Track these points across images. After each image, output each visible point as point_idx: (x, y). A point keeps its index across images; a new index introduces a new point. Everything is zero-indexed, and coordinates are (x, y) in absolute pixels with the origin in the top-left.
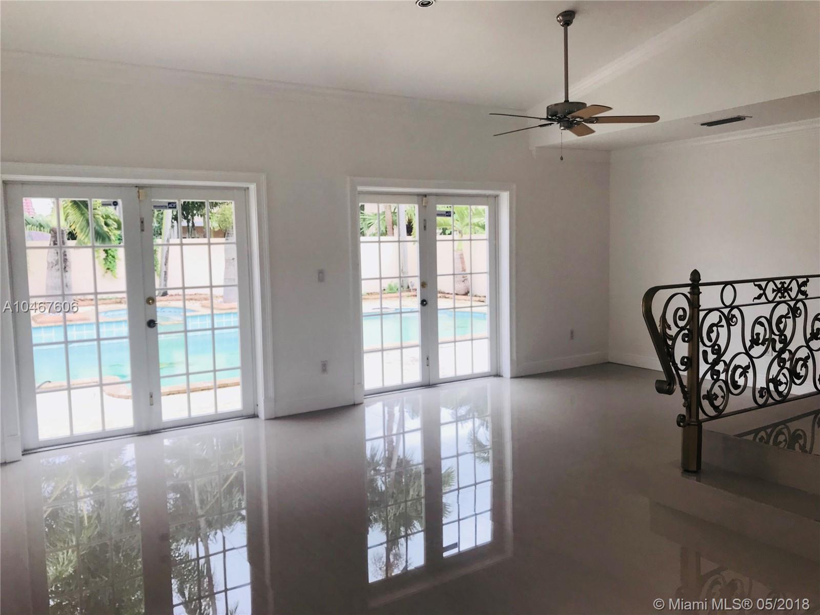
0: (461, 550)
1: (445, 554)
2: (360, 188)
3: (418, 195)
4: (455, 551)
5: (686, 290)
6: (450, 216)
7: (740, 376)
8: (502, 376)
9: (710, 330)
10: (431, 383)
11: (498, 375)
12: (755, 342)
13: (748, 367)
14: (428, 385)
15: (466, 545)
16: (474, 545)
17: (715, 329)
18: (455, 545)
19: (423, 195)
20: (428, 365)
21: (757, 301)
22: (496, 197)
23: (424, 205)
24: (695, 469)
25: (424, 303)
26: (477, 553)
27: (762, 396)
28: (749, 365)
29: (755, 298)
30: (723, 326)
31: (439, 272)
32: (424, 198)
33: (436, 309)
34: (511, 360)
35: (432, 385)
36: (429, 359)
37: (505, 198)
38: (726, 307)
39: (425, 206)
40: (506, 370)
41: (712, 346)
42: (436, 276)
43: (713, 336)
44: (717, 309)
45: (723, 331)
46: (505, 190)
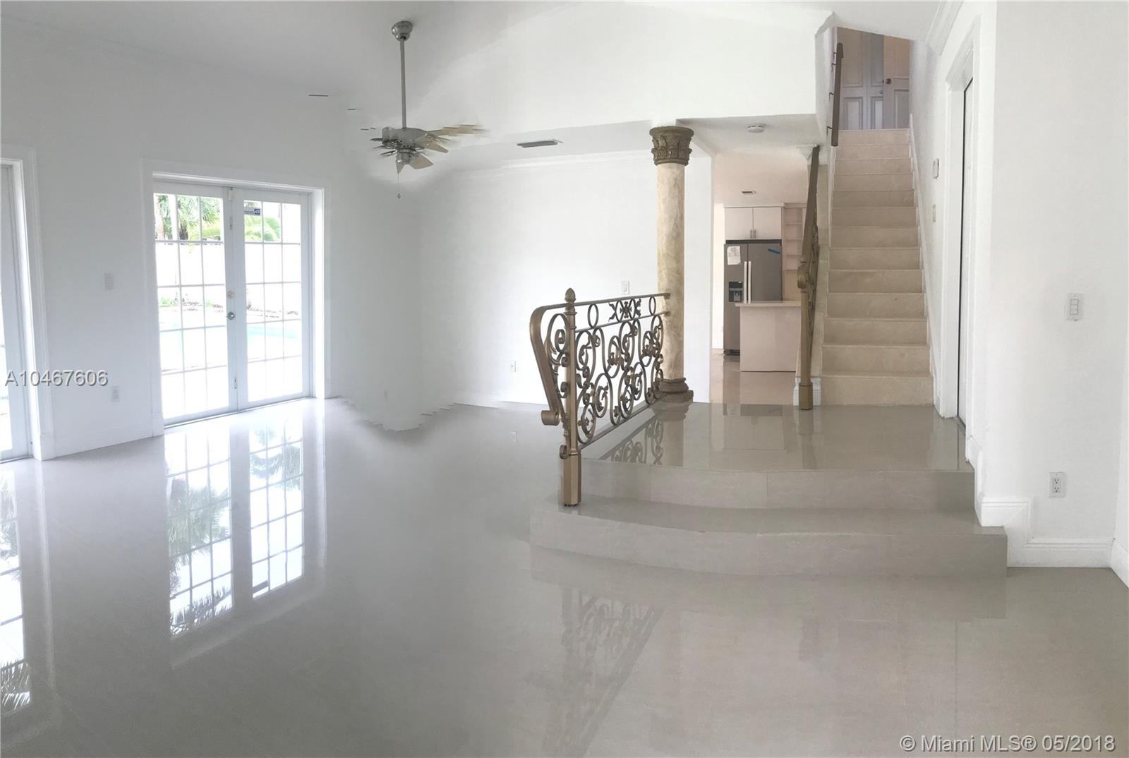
0: (271, 589)
1: (255, 595)
2: (156, 174)
3: (223, 187)
4: (265, 590)
5: (562, 310)
6: (259, 214)
7: (603, 397)
8: (315, 397)
9: (581, 354)
10: (240, 407)
11: (311, 396)
12: (612, 362)
13: (606, 388)
14: (236, 410)
15: (277, 582)
16: (284, 582)
17: (585, 350)
18: (266, 584)
19: (228, 187)
20: (235, 388)
21: (612, 321)
22: (309, 195)
23: (230, 199)
24: (576, 503)
25: (231, 315)
26: (288, 590)
27: (616, 416)
28: (607, 386)
29: (610, 318)
30: (590, 348)
31: (247, 281)
32: (230, 191)
33: (244, 324)
34: (326, 379)
35: (241, 410)
36: (237, 380)
37: (319, 197)
38: (592, 327)
39: (231, 201)
40: (320, 389)
41: (583, 370)
42: (244, 285)
43: (584, 358)
44: (586, 331)
45: (590, 352)
46: (319, 187)
